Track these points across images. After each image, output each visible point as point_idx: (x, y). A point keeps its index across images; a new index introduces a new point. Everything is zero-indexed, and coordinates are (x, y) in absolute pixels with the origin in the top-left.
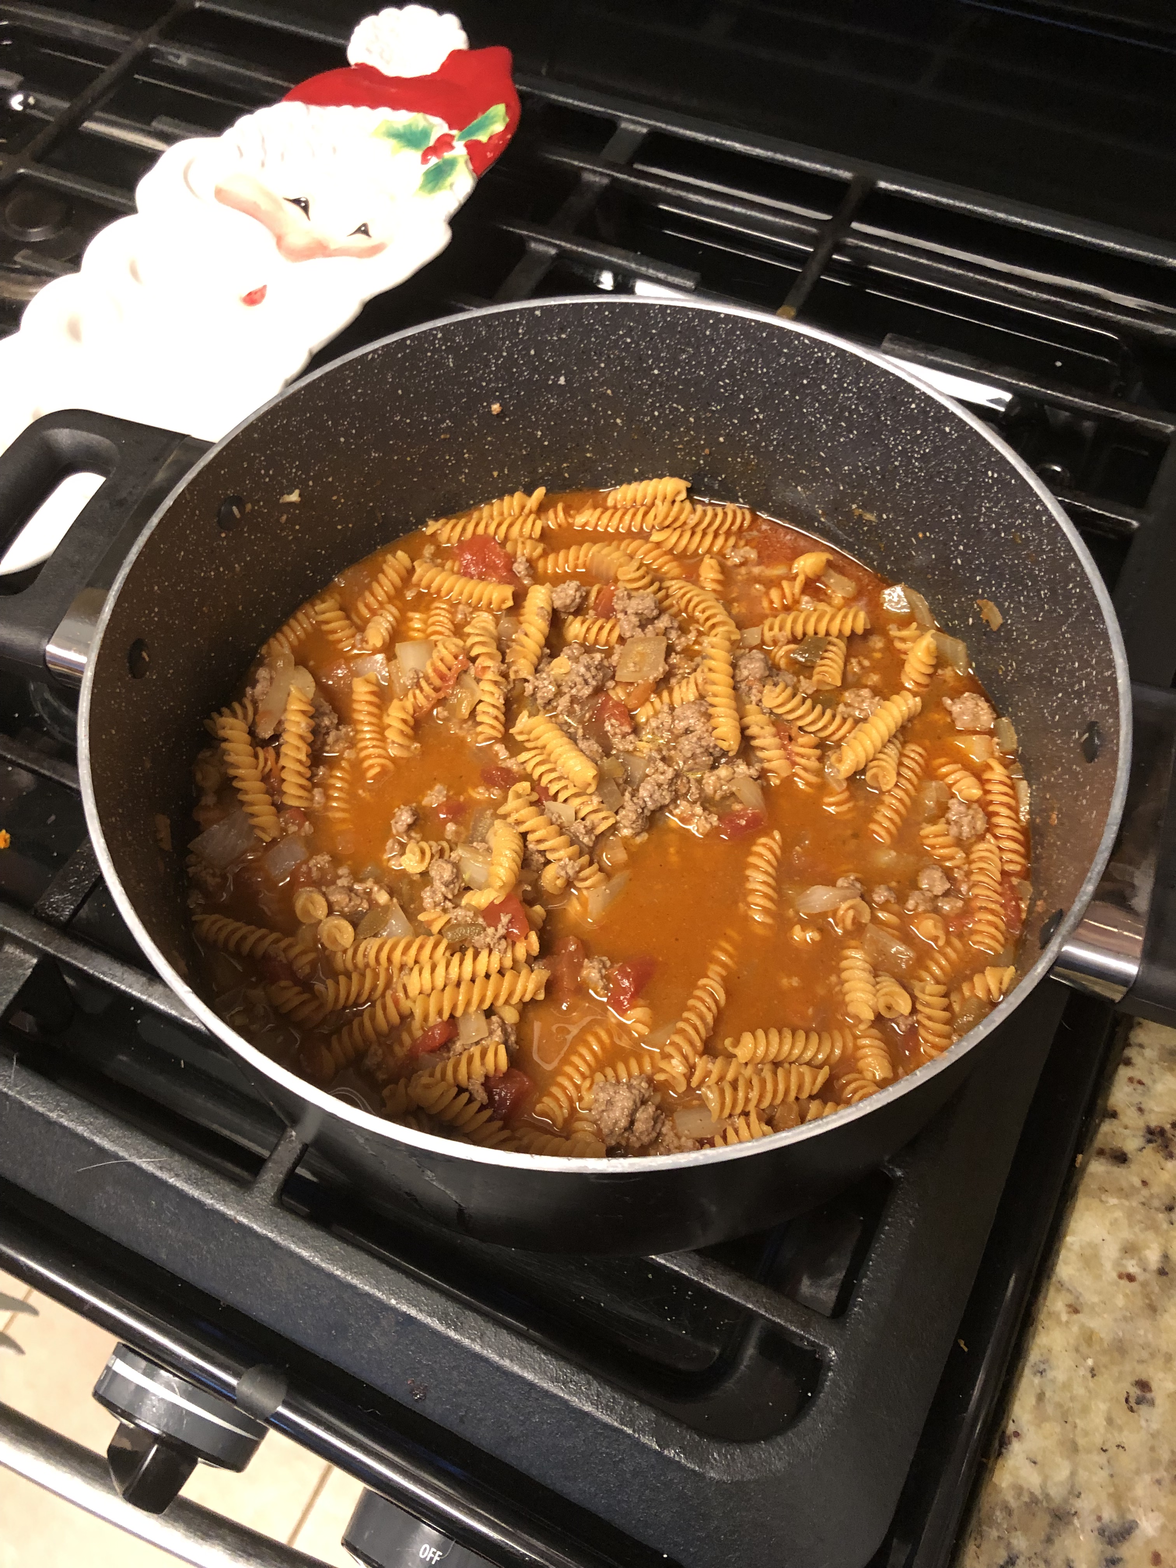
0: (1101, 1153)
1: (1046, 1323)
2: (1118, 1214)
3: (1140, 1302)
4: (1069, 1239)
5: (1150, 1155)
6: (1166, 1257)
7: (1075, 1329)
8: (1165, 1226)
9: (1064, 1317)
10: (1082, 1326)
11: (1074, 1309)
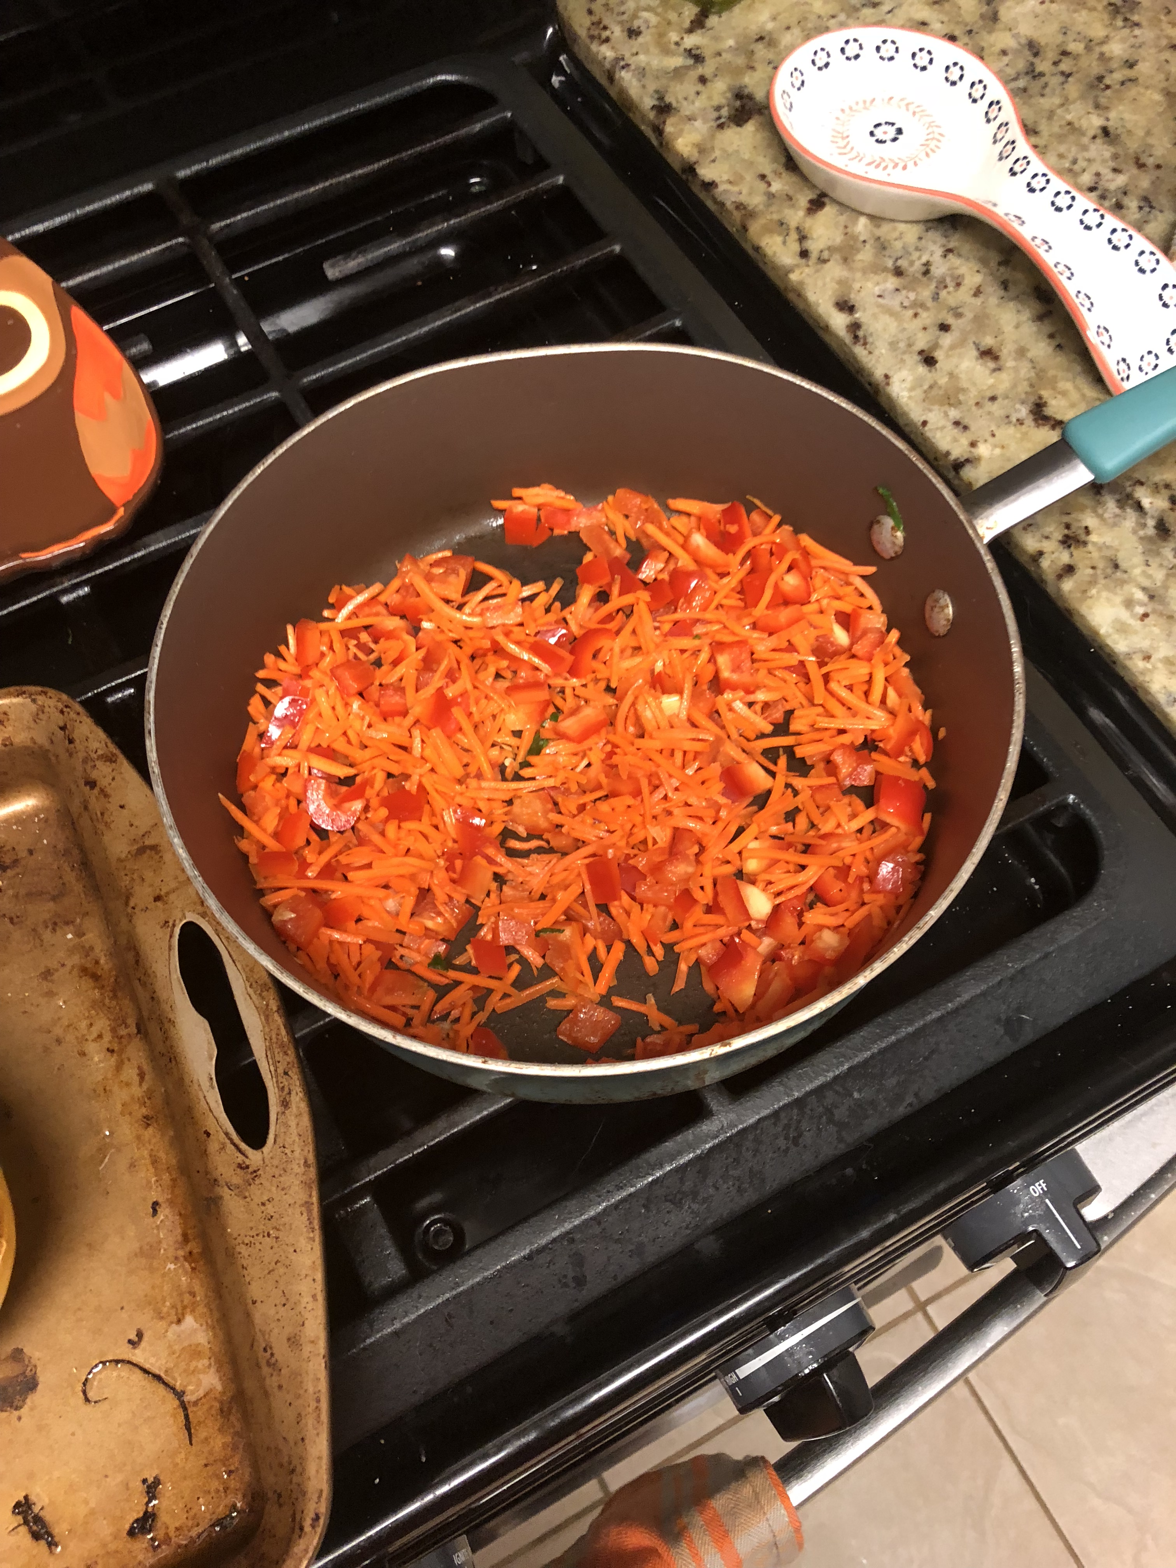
0: (1060, 577)
1: (1147, 679)
2: (1104, 594)
3: (1162, 621)
4: (1102, 631)
5: (1078, 553)
6: (1144, 589)
7: (1160, 665)
8: (1125, 576)
9: (1149, 666)
10: (1161, 661)
11: (1147, 658)
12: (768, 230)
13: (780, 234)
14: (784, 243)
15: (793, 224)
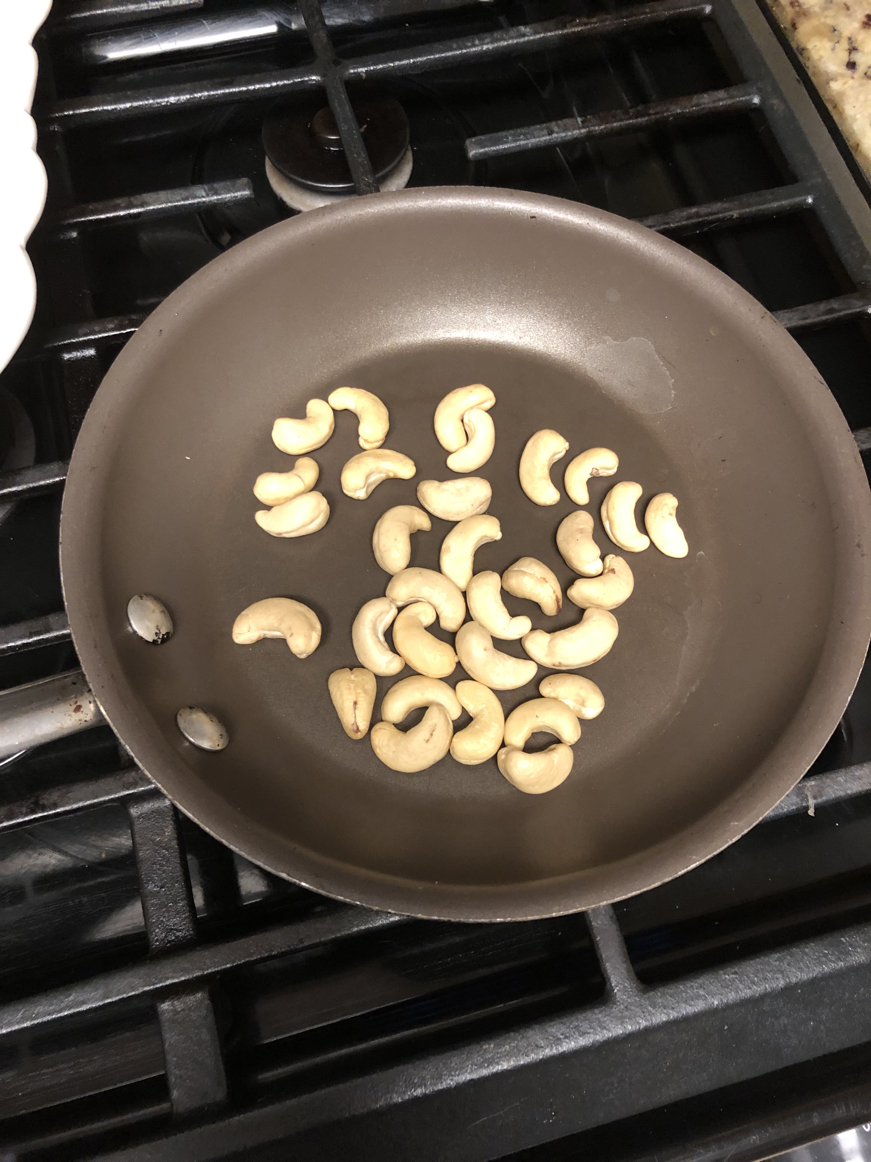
12: (818, 32)
13: (831, 40)
14: (833, 49)
15: (846, 33)
